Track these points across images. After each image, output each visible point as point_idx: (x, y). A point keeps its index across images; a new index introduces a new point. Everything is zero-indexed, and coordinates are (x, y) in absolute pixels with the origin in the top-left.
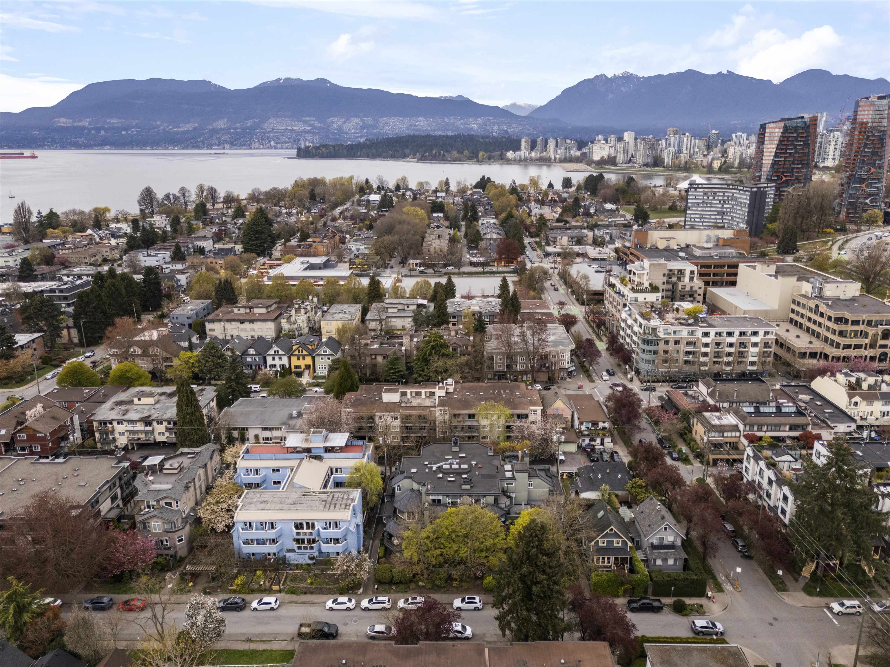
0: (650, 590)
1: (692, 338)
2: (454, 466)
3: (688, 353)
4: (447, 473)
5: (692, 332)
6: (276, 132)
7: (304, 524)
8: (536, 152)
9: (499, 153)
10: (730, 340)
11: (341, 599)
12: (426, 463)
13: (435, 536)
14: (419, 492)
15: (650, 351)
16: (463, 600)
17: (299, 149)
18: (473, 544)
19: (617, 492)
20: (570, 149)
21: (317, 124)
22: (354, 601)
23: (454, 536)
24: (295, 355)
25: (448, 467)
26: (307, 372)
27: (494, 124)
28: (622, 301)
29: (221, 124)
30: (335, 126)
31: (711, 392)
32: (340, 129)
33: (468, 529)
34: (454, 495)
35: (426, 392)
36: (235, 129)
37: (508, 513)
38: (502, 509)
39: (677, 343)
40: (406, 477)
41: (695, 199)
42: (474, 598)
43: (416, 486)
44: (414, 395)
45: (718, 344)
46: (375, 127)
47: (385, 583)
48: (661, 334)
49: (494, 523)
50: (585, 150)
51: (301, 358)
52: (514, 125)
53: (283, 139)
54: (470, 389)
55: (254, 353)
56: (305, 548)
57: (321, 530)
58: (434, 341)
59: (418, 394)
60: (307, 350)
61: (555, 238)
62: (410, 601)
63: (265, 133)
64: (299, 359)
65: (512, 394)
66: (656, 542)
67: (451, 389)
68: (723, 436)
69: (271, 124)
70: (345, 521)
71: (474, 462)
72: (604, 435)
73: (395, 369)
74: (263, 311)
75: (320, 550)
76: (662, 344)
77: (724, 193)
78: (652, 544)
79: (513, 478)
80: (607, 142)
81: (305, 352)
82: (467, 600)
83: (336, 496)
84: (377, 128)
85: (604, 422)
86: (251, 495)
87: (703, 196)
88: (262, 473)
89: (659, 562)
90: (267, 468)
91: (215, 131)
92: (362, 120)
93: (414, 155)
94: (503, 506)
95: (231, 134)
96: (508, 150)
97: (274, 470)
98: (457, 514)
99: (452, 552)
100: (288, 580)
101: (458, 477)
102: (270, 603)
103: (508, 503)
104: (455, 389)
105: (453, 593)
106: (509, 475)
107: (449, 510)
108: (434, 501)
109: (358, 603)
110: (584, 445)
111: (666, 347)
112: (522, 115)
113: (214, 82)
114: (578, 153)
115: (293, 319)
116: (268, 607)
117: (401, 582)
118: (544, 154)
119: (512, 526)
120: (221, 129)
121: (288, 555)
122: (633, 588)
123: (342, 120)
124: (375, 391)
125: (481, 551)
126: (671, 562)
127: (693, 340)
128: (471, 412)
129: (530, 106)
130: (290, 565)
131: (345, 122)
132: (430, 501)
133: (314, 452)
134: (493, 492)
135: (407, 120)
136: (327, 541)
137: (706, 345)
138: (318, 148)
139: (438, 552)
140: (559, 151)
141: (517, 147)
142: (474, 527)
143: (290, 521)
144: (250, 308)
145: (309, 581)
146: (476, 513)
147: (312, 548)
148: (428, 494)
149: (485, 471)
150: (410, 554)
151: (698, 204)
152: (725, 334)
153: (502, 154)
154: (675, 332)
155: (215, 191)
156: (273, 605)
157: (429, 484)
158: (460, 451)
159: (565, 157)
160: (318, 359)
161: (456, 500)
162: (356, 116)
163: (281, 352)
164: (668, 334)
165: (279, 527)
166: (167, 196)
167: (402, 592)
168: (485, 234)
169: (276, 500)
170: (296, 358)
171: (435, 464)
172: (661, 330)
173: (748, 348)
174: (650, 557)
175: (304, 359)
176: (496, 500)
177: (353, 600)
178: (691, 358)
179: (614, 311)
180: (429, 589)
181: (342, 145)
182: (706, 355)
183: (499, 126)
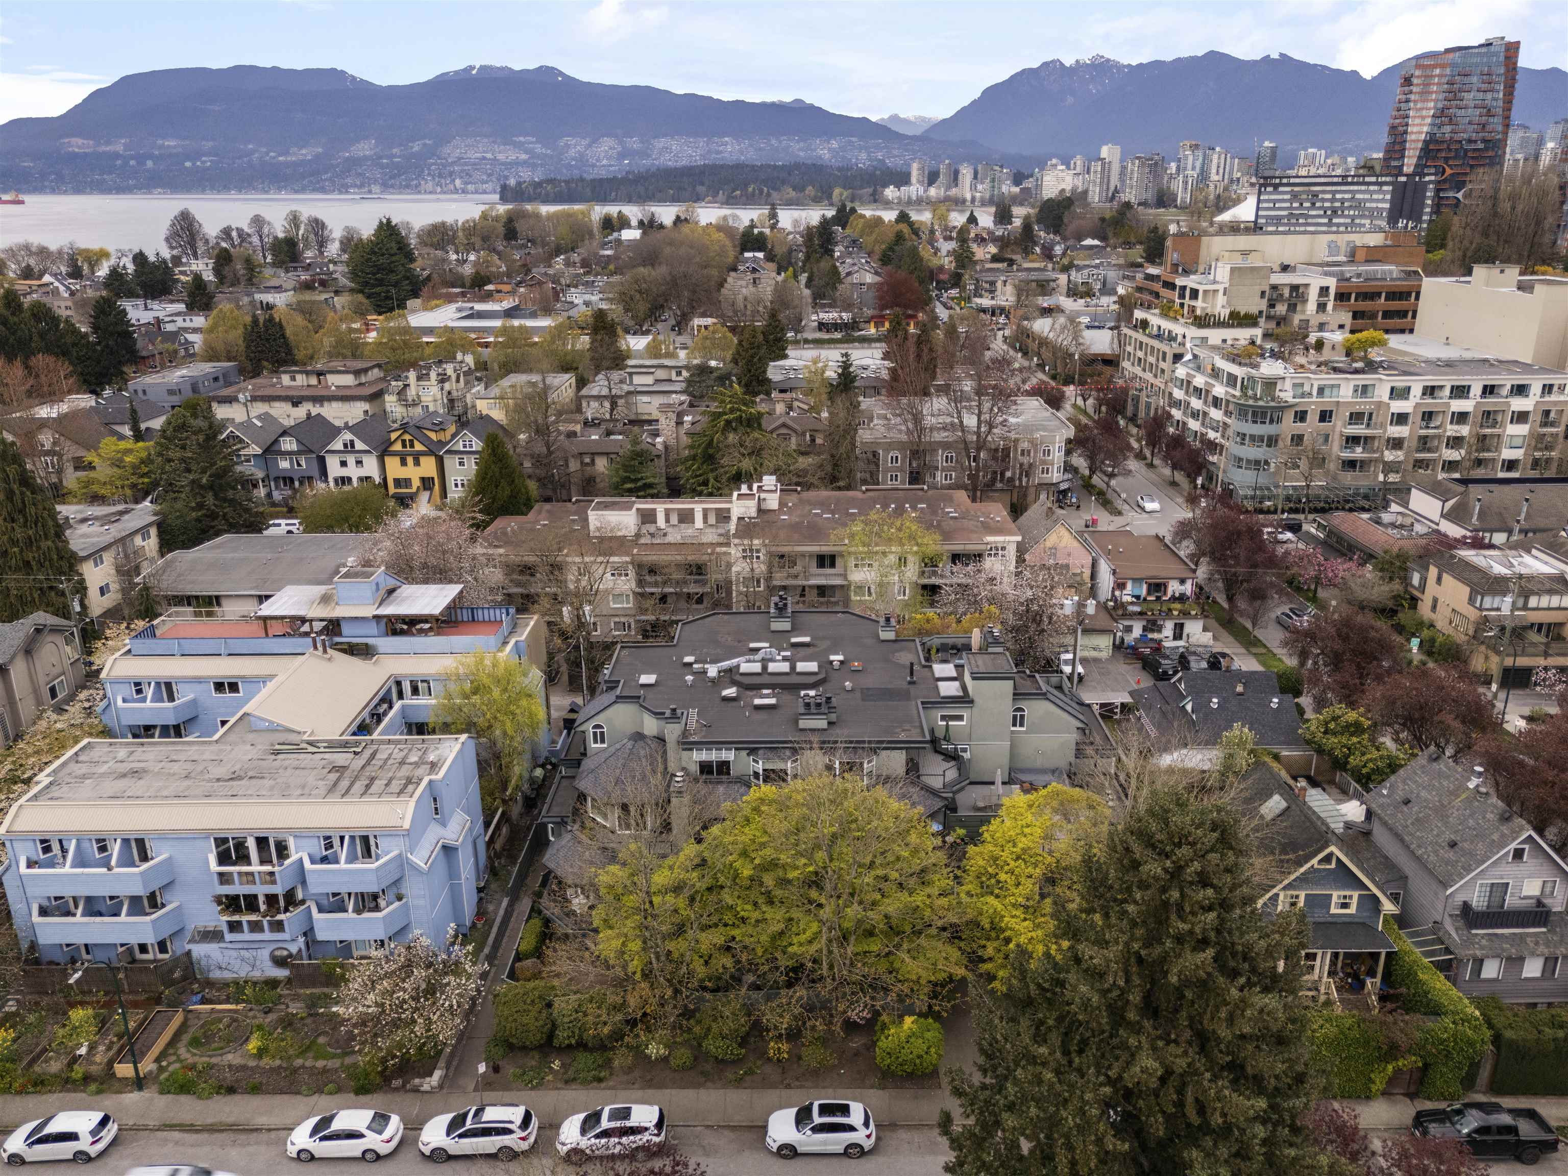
0: (1485, 1074)
1: (1363, 405)
2: (772, 667)
3: (1353, 441)
4: (750, 685)
5: (1365, 390)
6: (466, 164)
7: (251, 844)
8: (939, 188)
9: (870, 190)
10: (1458, 405)
11: (346, 1120)
12: (689, 659)
13: (708, 881)
14: (661, 740)
15: (1261, 439)
16: (803, 1117)
17: (504, 188)
18: (838, 912)
19: (1275, 749)
20: (1001, 182)
21: (539, 149)
22: (395, 1124)
23: (769, 880)
24: (395, 454)
25: (756, 667)
26: (425, 496)
27: (860, 149)
28: (1170, 350)
29: (364, 148)
30: (572, 152)
31: (1453, 509)
32: (581, 158)
33: (821, 856)
34: (773, 748)
35: (705, 512)
36: (391, 157)
37: (951, 807)
38: (933, 792)
39: (1325, 416)
40: (620, 699)
41: (1274, 208)
42: (845, 1110)
43: (650, 726)
44: (674, 519)
45: (1428, 416)
46: (645, 154)
47: (524, 1049)
48: (1286, 394)
49: (913, 838)
50: (1029, 183)
51: (410, 460)
52: (896, 152)
53: (477, 175)
54: (823, 505)
55: (294, 447)
56: (256, 927)
57: (307, 864)
58: (732, 411)
59: (686, 517)
60: (426, 441)
61: (993, 283)
62: (605, 1124)
63: (444, 166)
64: (404, 463)
65: (934, 513)
66: (1478, 900)
67: (773, 502)
68: (1525, 608)
69: (454, 150)
70: (393, 832)
71: (836, 658)
72: (1186, 614)
73: (636, 480)
74: (348, 380)
75: (309, 933)
76: (1289, 417)
77: (1334, 193)
78: (1466, 906)
79: (965, 700)
80: (1068, 168)
81: (418, 447)
82: (818, 1120)
83: (382, 756)
84: (649, 156)
85: (1182, 581)
86: (95, 754)
87: (1291, 201)
88: (185, 695)
89: (1491, 970)
90: (198, 680)
91: (355, 162)
92: (621, 142)
93: (715, 195)
94: (937, 783)
95: (382, 166)
96: (886, 186)
97: (219, 687)
98: (782, 806)
99: (764, 938)
100: (186, 1038)
101: (787, 697)
102: (71, 1137)
103: (952, 774)
104: (782, 504)
105: (766, 1084)
106: (949, 689)
107: (754, 794)
108: (706, 768)
109: (414, 1127)
110: (1130, 639)
111: (1300, 428)
112: (910, 133)
113: (350, 71)
114: (1016, 190)
115: (412, 393)
116: (66, 1149)
117: (582, 1045)
118: (954, 192)
119: (971, 849)
120: (366, 158)
121: (199, 950)
122: (1426, 1066)
123: (585, 142)
124: (575, 514)
125: (870, 933)
126: (1533, 969)
127: (1366, 409)
128: (825, 549)
129: (923, 119)
130: (209, 983)
131: (589, 146)
132: (694, 769)
133: (350, 634)
134: (902, 736)
135: (702, 142)
136: (335, 903)
137: (1401, 419)
138: (539, 184)
139: (717, 937)
140: (980, 187)
141: (902, 179)
142: (844, 847)
143: (204, 834)
144: (320, 374)
145: (253, 1045)
146: (849, 804)
147: (278, 926)
148: (687, 745)
149: (870, 681)
150: (616, 944)
151: (1279, 218)
152: (1447, 392)
153: (875, 191)
154: (1321, 391)
155: (323, 226)
156: (84, 1144)
157: (693, 717)
158: (795, 630)
159: (992, 196)
160: (451, 463)
161: (778, 765)
162: (609, 135)
163: (359, 445)
164: (1303, 395)
165: (160, 854)
166: (227, 232)
167: (586, 1083)
168: (849, 274)
169: (175, 767)
170: (397, 460)
171: (714, 662)
172: (1288, 385)
173: (1503, 425)
174: (1462, 953)
175: (417, 463)
176: (913, 767)
177: (395, 1120)
178: (1358, 453)
179: (1148, 376)
180: (684, 1069)
181: (582, 180)
182: (1397, 444)
183: (869, 153)
